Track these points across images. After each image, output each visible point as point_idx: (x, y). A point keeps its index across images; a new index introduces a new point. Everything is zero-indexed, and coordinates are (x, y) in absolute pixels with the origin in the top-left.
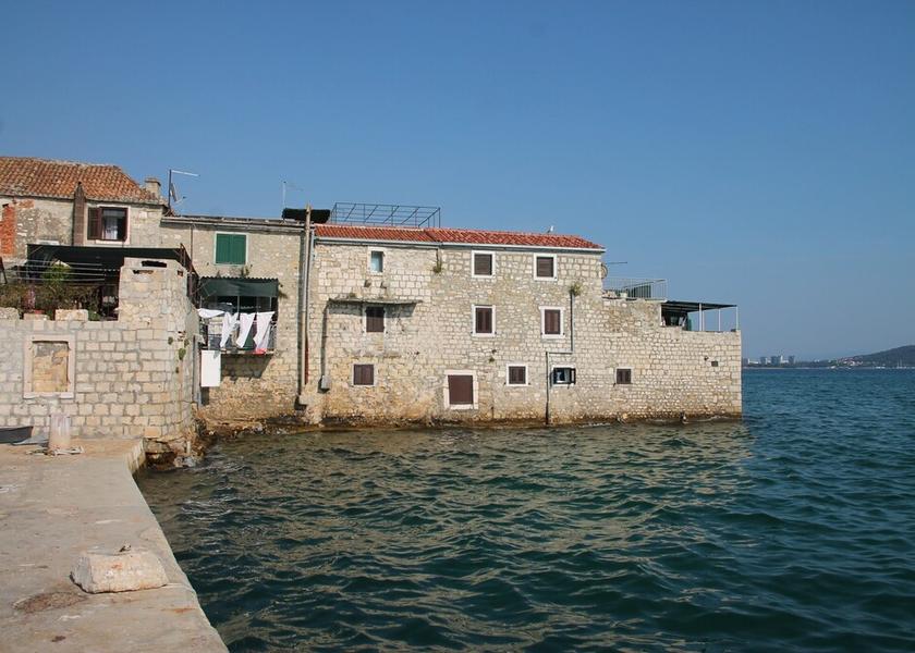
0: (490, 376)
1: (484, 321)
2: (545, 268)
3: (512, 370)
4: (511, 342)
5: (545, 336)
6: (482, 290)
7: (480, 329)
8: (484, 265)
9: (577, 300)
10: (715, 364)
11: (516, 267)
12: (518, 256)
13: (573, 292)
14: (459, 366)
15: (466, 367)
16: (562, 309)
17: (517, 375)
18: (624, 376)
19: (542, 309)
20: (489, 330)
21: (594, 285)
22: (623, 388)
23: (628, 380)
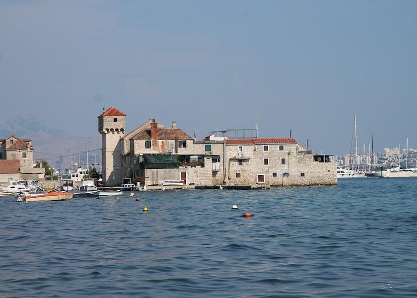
0: (268, 175)
1: (266, 162)
2: (281, 148)
3: (273, 173)
4: (273, 167)
5: (282, 165)
6: (265, 154)
7: (265, 164)
8: (266, 148)
9: (290, 156)
10: (329, 171)
11: (274, 148)
12: (274, 146)
13: (289, 154)
14: (260, 173)
15: (262, 173)
16: (286, 158)
17: (275, 175)
18: (303, 175)
19: (281, 158)
20: (268, 164)
21: (294, 152)
22: (302, 177)
23: (304, 176)
